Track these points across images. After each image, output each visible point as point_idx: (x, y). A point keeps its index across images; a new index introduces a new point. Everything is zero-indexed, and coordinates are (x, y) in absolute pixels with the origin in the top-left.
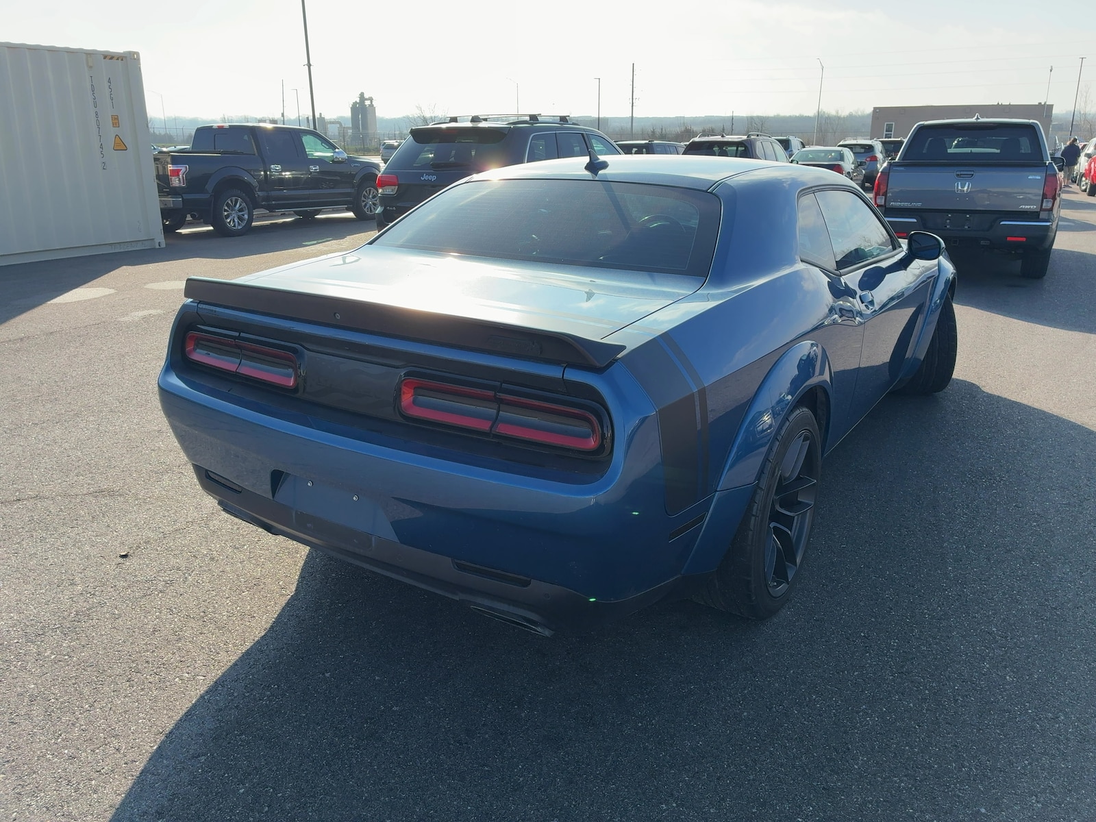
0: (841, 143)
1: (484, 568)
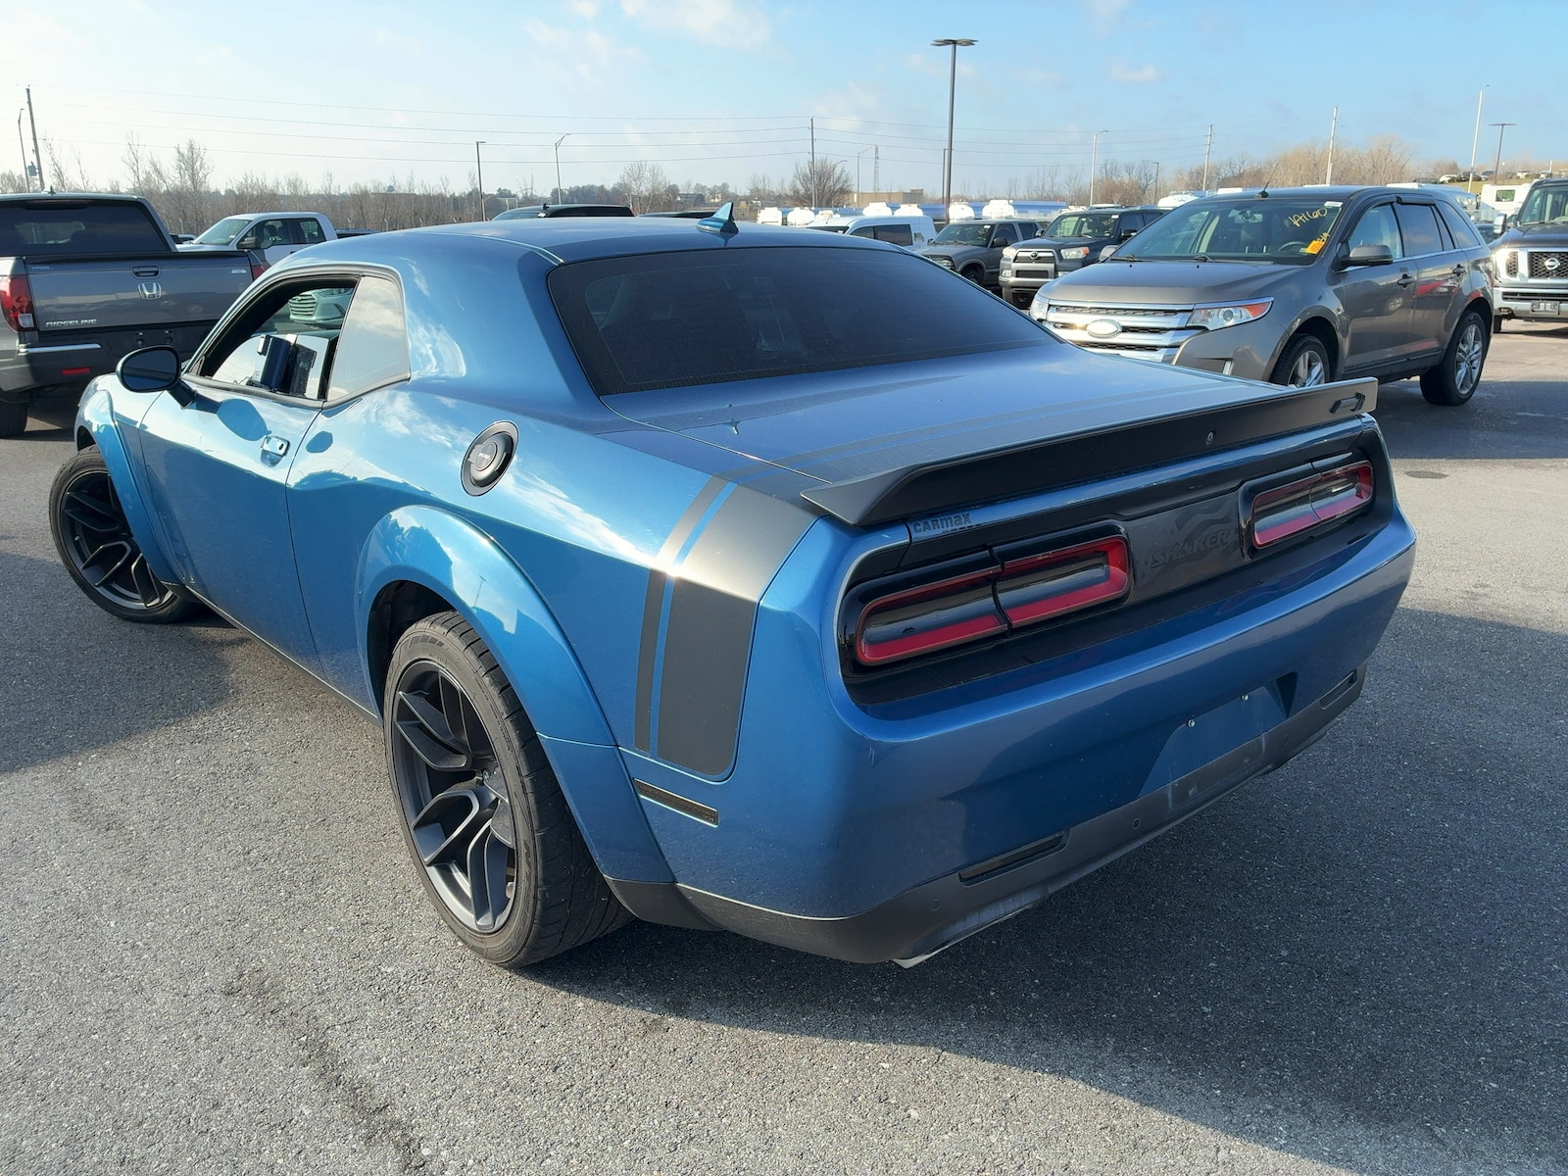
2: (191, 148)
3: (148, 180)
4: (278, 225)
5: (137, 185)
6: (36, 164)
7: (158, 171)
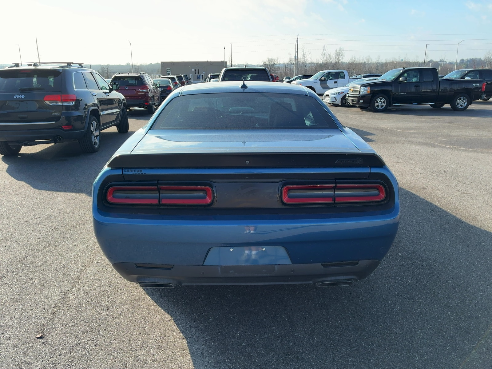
0: (161, 77)
1: (336, 263)
2: (340, 50)
3: (326, 60)
4: (334, 73)
5: (323, 61)
6: (297, 56)
7: (330, 57)
